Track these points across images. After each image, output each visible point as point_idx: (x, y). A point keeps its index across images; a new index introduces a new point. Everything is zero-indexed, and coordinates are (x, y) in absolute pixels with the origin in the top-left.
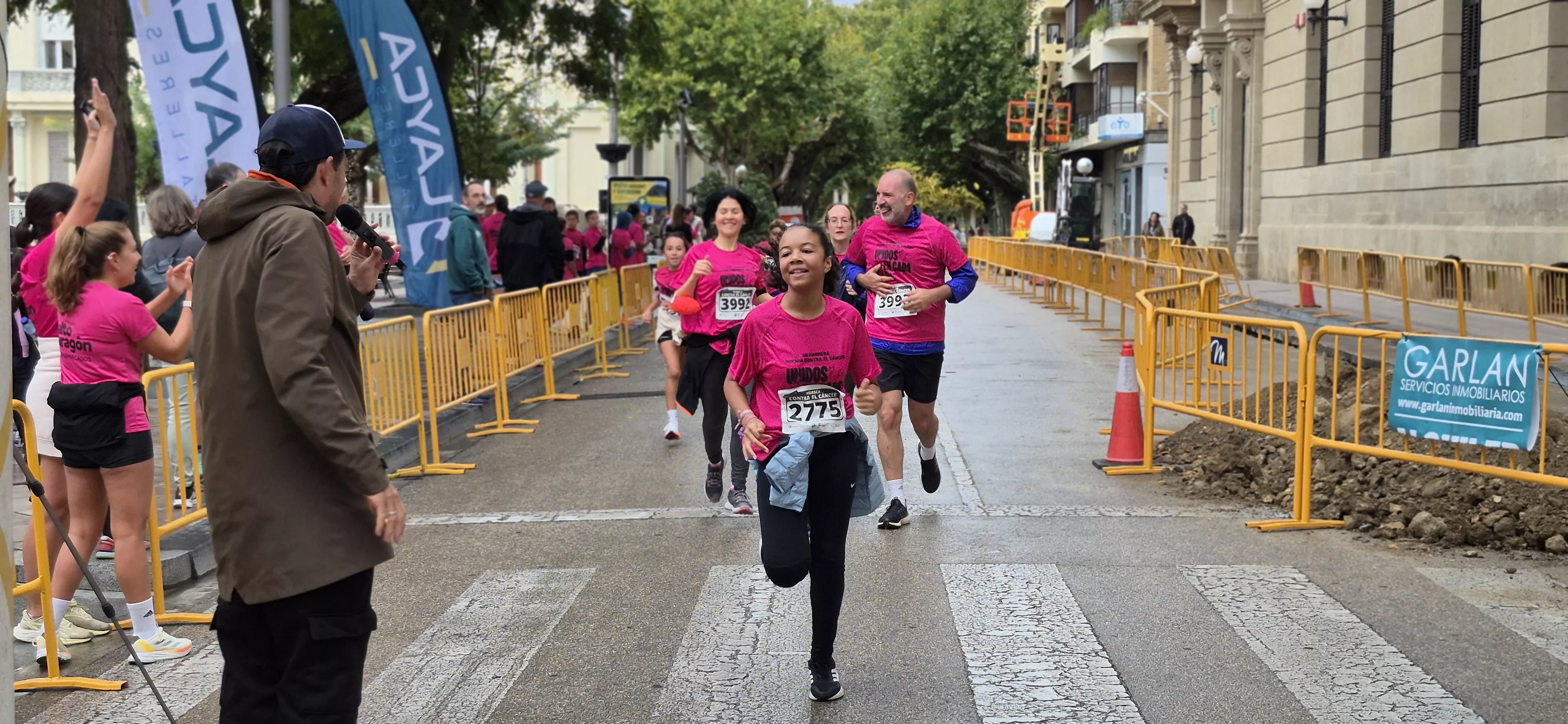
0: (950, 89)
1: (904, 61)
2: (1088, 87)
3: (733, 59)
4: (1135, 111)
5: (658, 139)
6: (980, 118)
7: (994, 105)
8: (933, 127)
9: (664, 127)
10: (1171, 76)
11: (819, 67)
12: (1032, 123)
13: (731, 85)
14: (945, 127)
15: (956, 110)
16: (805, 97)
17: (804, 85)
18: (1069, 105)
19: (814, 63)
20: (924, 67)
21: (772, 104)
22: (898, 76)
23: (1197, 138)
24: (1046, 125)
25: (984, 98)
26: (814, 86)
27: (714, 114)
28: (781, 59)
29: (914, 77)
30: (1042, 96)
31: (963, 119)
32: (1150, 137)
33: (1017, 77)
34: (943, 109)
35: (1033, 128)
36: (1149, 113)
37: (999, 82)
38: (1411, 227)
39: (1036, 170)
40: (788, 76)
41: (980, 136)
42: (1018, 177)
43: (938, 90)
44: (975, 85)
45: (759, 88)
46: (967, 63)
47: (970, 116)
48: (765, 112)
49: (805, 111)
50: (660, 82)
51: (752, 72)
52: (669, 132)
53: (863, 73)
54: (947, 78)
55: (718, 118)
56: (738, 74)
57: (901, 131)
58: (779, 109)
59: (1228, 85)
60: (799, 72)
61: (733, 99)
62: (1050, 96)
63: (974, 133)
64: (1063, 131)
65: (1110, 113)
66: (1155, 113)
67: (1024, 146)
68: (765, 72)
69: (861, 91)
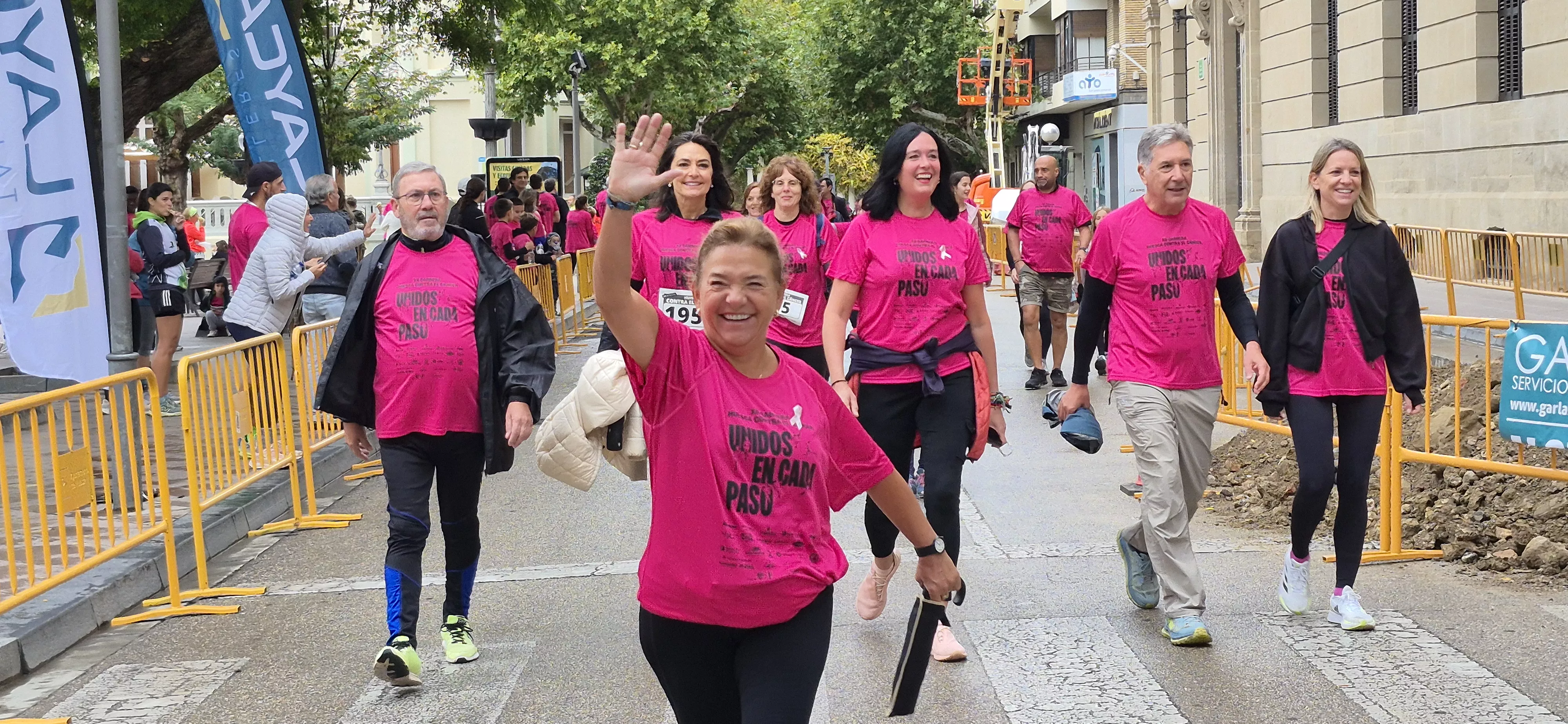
0: (888, 45)
1: (831, 13)
2: (1052, 38)
3: (629, 15)
4: (1106, 67)
5: (540, 112)
6: (923, 79)
7: (941, 63)
8: (867, 90)
9: (547, 97)
10: (1149, 24)
11: (732, 23)
12: (987, 83)
13: (627, 45)
14: (883, 90)
15: (895, 70)
16: (716, 59)
17: (714, 44)
18: (1030, 61)
19: (725, 17)
20: (857, 19)
21: (678, 67)
22: (825, 31)
23: (1182, 98)
24: (1004, 85)
25: (928, 54)
26: (726, 45)
27: (607, 80)
28: (686, 13)
29: (844, 32)
30: (999, 51)
31: (905, 81)
32: (1125, 97)
33: (965, 29)
34: (879, 70)
35: (989, 89)
36: (1123, 70)
37: (946, 35)
38: (1445, 195)
39: (994, 139)
40: (695, 32)
41: (924, 100)
42: (970, 148)
43: (873, 48)
44: (917, 40)
45: (660, 48)
46: (907, 13)
47: (911, 77)
48: (669, 77)
49: (716, 75)
50: (542, 43)
51: (650, 30)
52: (553, 104)
53: (781, 29)
54: (883, 33)
55: (612, 86)
56: (635, 32)
57: (828, 96)
58: (683, 73)
59: (1218, 33)
60: (707, 27)
61: (630, 62)
62: (1008, 51)
63: (916, 97)
64: (1023, 93)
65: (1077, 70)
66: (1131, 68)
67: (978, 111)
68: (667, 29)
69: (780, 51)
